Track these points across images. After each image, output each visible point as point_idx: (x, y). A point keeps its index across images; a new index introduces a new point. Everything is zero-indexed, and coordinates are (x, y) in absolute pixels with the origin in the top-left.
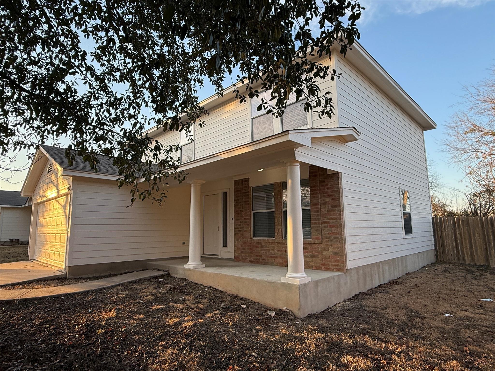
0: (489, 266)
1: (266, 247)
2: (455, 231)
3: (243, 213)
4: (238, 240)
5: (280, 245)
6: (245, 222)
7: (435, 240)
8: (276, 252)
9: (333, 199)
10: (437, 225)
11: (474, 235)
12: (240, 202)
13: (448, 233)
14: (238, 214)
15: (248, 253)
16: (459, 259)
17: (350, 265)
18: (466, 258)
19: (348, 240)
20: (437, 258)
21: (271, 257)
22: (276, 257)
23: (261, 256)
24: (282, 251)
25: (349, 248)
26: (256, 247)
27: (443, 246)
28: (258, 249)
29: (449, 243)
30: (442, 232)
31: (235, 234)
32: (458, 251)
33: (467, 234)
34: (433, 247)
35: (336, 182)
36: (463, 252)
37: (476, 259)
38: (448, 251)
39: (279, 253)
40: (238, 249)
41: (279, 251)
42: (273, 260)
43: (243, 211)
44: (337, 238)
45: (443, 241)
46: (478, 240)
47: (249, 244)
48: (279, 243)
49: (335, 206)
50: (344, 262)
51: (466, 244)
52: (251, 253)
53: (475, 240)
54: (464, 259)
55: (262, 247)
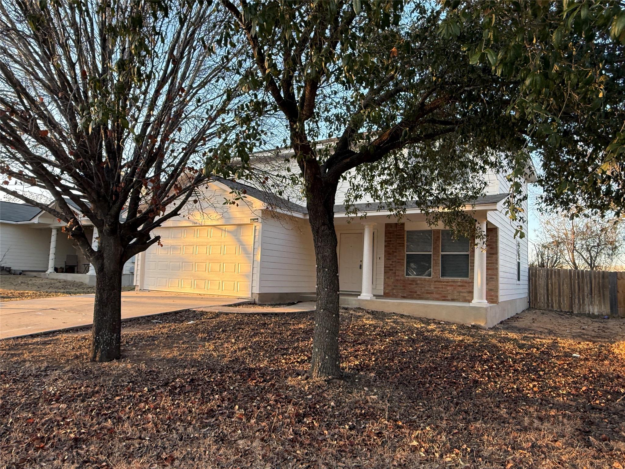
0: (572, 312)
1: (422, 284)
2: (547, 280)
3: (395, 254)
4: (388, 278)
5: (436, 283)
6: (398, 262)
7: (529, 289)
8: (433, 288)
9: (491, 248)
10: (532, 275)
11: (563, 285)
12: (393, 244)
13: (542, 282)
14: (390, 254)
15: (401, 289)
16: (548, 306)
17: (501, 299)
18: (554, 305)
19: (501, 280)
20: (530, 305)
21: (427, 293)
22: (432, 293)
23: (416, 292)
24: (439, 288)
25: (501, 286)
26: (410, 284)
27: (536, 293)
28: (412, 286)
29: (542, 291)
30: (536, 281)
31: (385, 272)
32: (548, 299)
33: (557, 283)
34: (527, 295)
35: (495, 235)
36: (552, 300)
37: (562, 306)
38: (540, 299)
39: (436, 289)
40: (388, 286)
41: (435, 288)
42: (429, 296)
43: (396, 252)
44: (493, 278)
45: (536, 289)
46: (566, 288)
47: (401, 282)
48: (435, 282)
49: (493, 254)
50: (497, 297)
51: (556, 293)
52: (404, 289)
53: (563, 289)
54: (552, 307)
55: (417, 284)
